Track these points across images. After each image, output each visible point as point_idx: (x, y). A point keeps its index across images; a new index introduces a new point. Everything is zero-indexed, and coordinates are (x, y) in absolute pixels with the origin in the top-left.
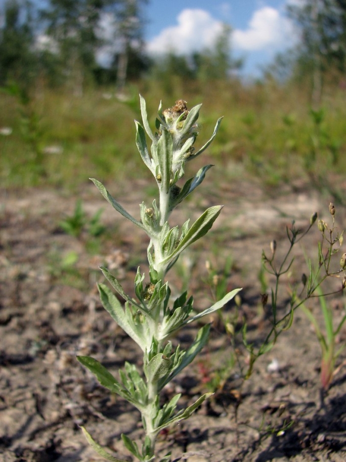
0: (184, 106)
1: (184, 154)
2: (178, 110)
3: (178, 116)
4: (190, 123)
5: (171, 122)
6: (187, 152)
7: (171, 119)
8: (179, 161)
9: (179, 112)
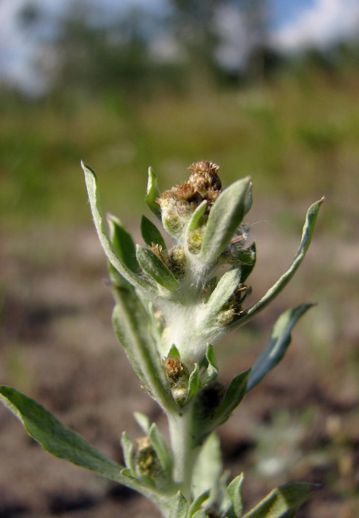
0: (210, 180)
1: (218, 313)
2: (189, 193)
3: (189, 211)
4: (218, 237)
5: (176, 227)
6: (225, 308)
7: (175, 220)
8: (207, 331)
9: (194, 199)
